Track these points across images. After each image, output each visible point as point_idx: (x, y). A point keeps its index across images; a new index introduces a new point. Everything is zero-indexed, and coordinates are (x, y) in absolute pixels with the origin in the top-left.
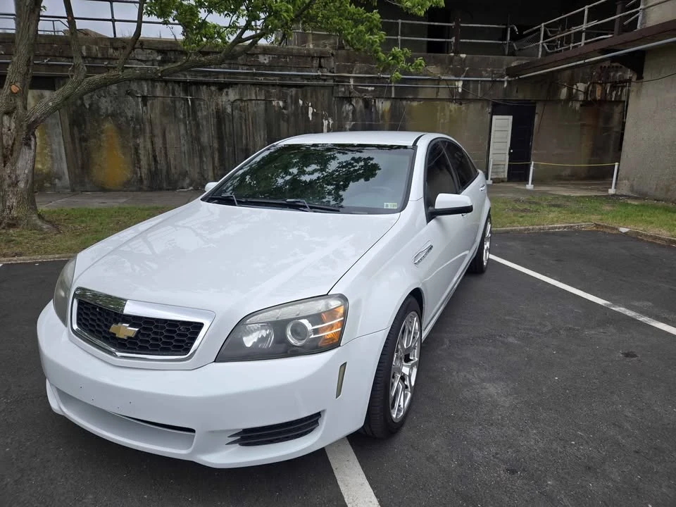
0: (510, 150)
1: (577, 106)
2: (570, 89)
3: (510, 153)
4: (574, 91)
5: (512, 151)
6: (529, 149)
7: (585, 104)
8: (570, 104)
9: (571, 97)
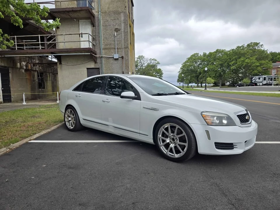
0: (2, 88)
1: (23, 71)
2: (20, 64)
3: (2, 90)
4: (22, 65)
5: (3, 89)
6: (10, 88)
7: (26, 70)
8: (21, 70)
9: (21, 67)
